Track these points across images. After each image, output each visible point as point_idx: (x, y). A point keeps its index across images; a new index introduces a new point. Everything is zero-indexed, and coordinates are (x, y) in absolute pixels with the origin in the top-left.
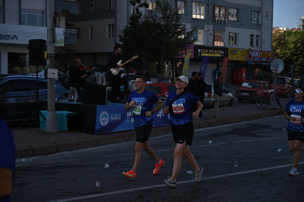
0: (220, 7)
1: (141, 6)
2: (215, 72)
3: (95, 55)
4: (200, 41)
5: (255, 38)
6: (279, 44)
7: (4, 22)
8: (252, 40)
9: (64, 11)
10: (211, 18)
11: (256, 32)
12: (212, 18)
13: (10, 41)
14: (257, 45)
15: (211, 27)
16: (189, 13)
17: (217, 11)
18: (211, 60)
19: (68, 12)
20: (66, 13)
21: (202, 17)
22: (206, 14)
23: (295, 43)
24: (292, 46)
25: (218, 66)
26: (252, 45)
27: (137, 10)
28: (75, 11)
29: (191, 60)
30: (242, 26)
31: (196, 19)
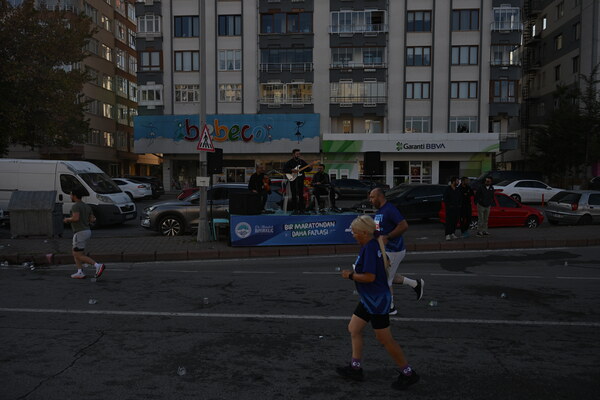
7: (431, 132)
13: (437, 150)
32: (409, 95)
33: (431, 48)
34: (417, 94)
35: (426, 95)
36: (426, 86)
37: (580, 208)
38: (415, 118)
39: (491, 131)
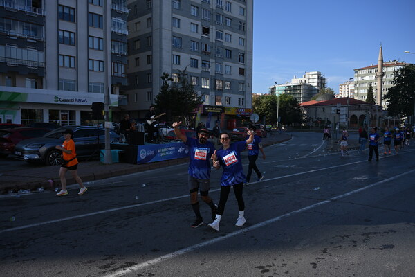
0: (219, 80)
1: (169, 80)
2: (216, 122)
3: (139, 112)
4: (207, 102)
5: (241, 100)
6: (257, 104)
7: (77, 91)
8: (239, 101)
9: (118, 83)
10: (213, 87)
11: (242, 97)
13: (82, 104)
14: (243, 105)
15: (214, 93)
16: (199, 84)
17: (217, 83)
18: (214, 114)
19: (121, 84)
20: (119, 84)
21: (208, 87)
22: (211, 85)
23: (267, 103)
24: (265, 105)
25: (218, 119)
26: (239, 105)
27: (166, 82)
28: (125, 83)
29: (201, 114)
30: (233, 93)
31: (204, 88)
32: (61, 64)
33: (76, 34)
34: (67, 64)
35: (72, 65)
36: (72, 59)
38: (66, 80)
39: (113, 93)
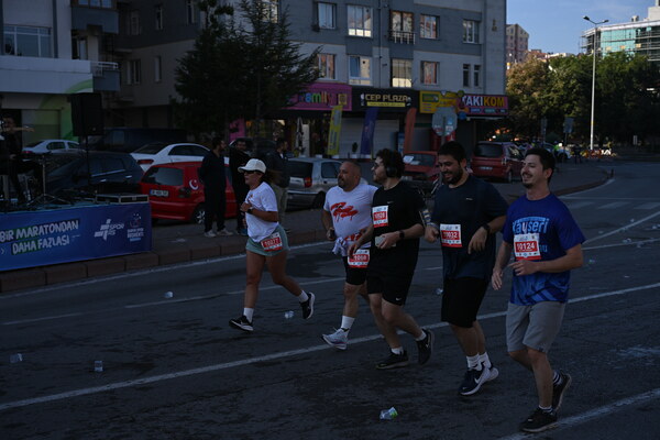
0: (402, 13)
2: (396, 137)
8: (466, 75)
10: (384, 35)
11: (474, 60)
12: (387, 34)
14: (476, 84)
15: (385, 52)
16: (340, 26)
19: (100, 28)
21: (368, 34)
22: (376, 27)
23: (567, 79)
24: (561, 85)
25: (402, 126)
26: (466, 83)
27: (213, 19)
30: (447, 49)
31: (356, 38)
37: (314, 183)
39: (75, 56)
